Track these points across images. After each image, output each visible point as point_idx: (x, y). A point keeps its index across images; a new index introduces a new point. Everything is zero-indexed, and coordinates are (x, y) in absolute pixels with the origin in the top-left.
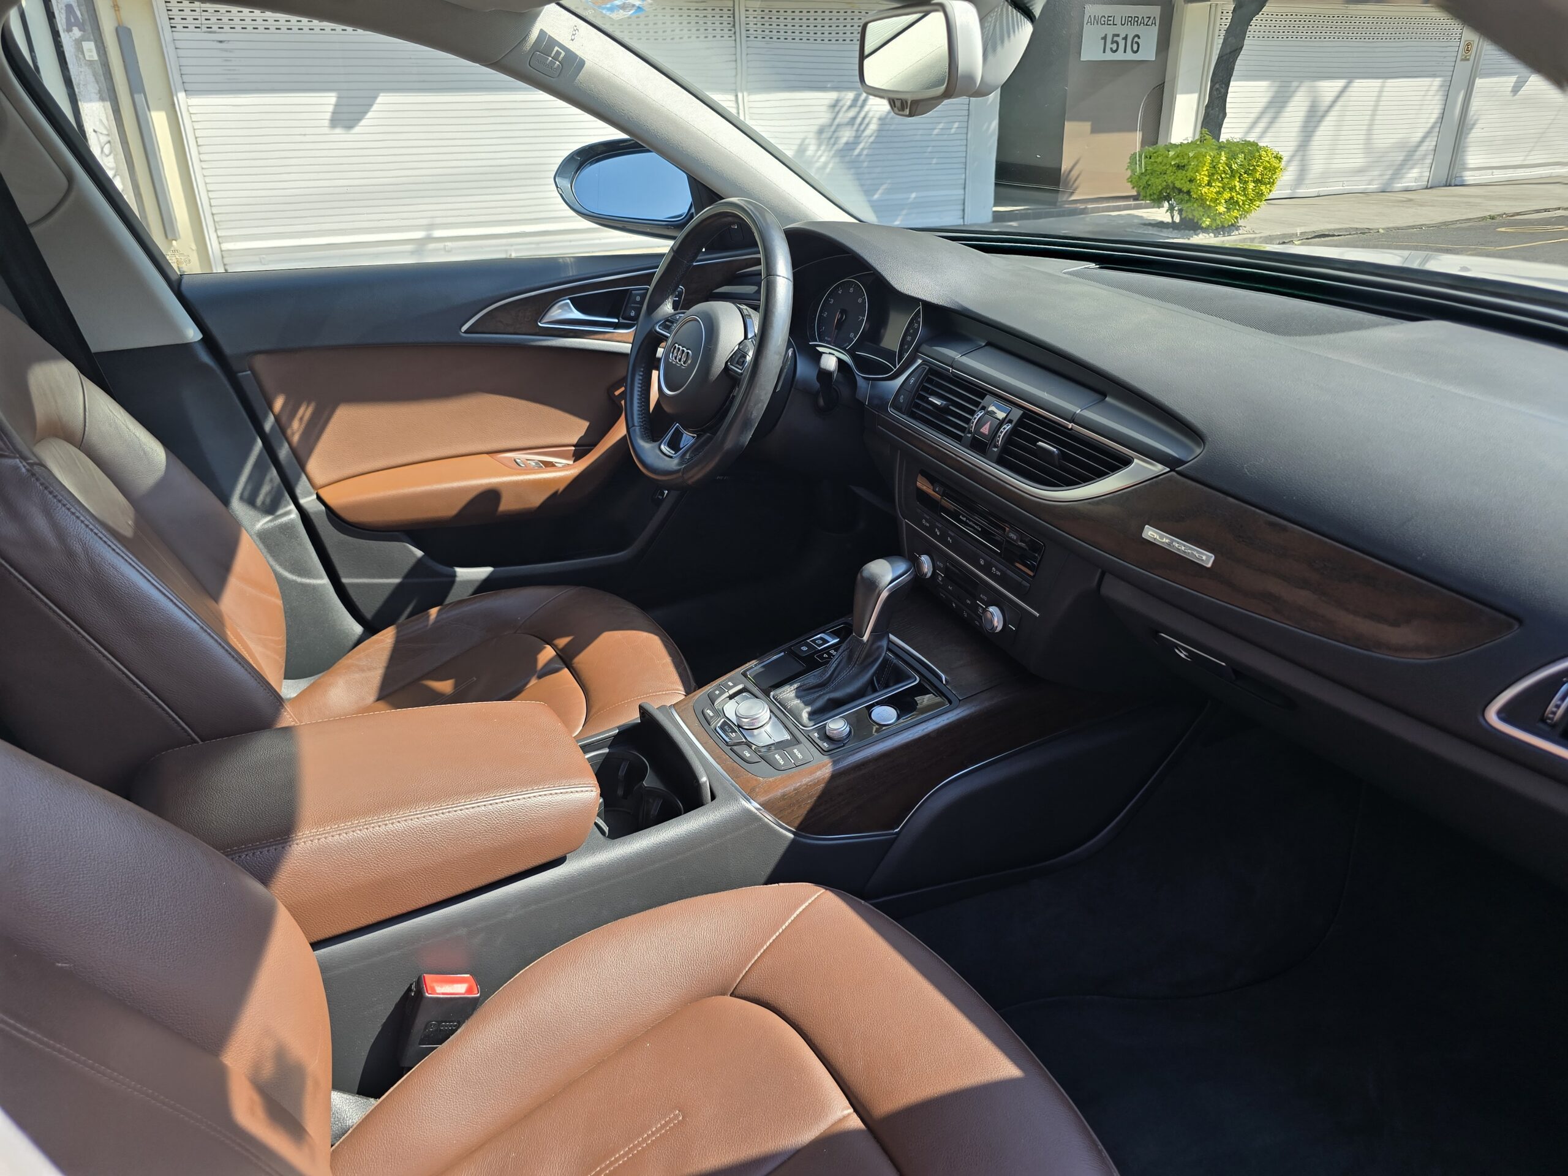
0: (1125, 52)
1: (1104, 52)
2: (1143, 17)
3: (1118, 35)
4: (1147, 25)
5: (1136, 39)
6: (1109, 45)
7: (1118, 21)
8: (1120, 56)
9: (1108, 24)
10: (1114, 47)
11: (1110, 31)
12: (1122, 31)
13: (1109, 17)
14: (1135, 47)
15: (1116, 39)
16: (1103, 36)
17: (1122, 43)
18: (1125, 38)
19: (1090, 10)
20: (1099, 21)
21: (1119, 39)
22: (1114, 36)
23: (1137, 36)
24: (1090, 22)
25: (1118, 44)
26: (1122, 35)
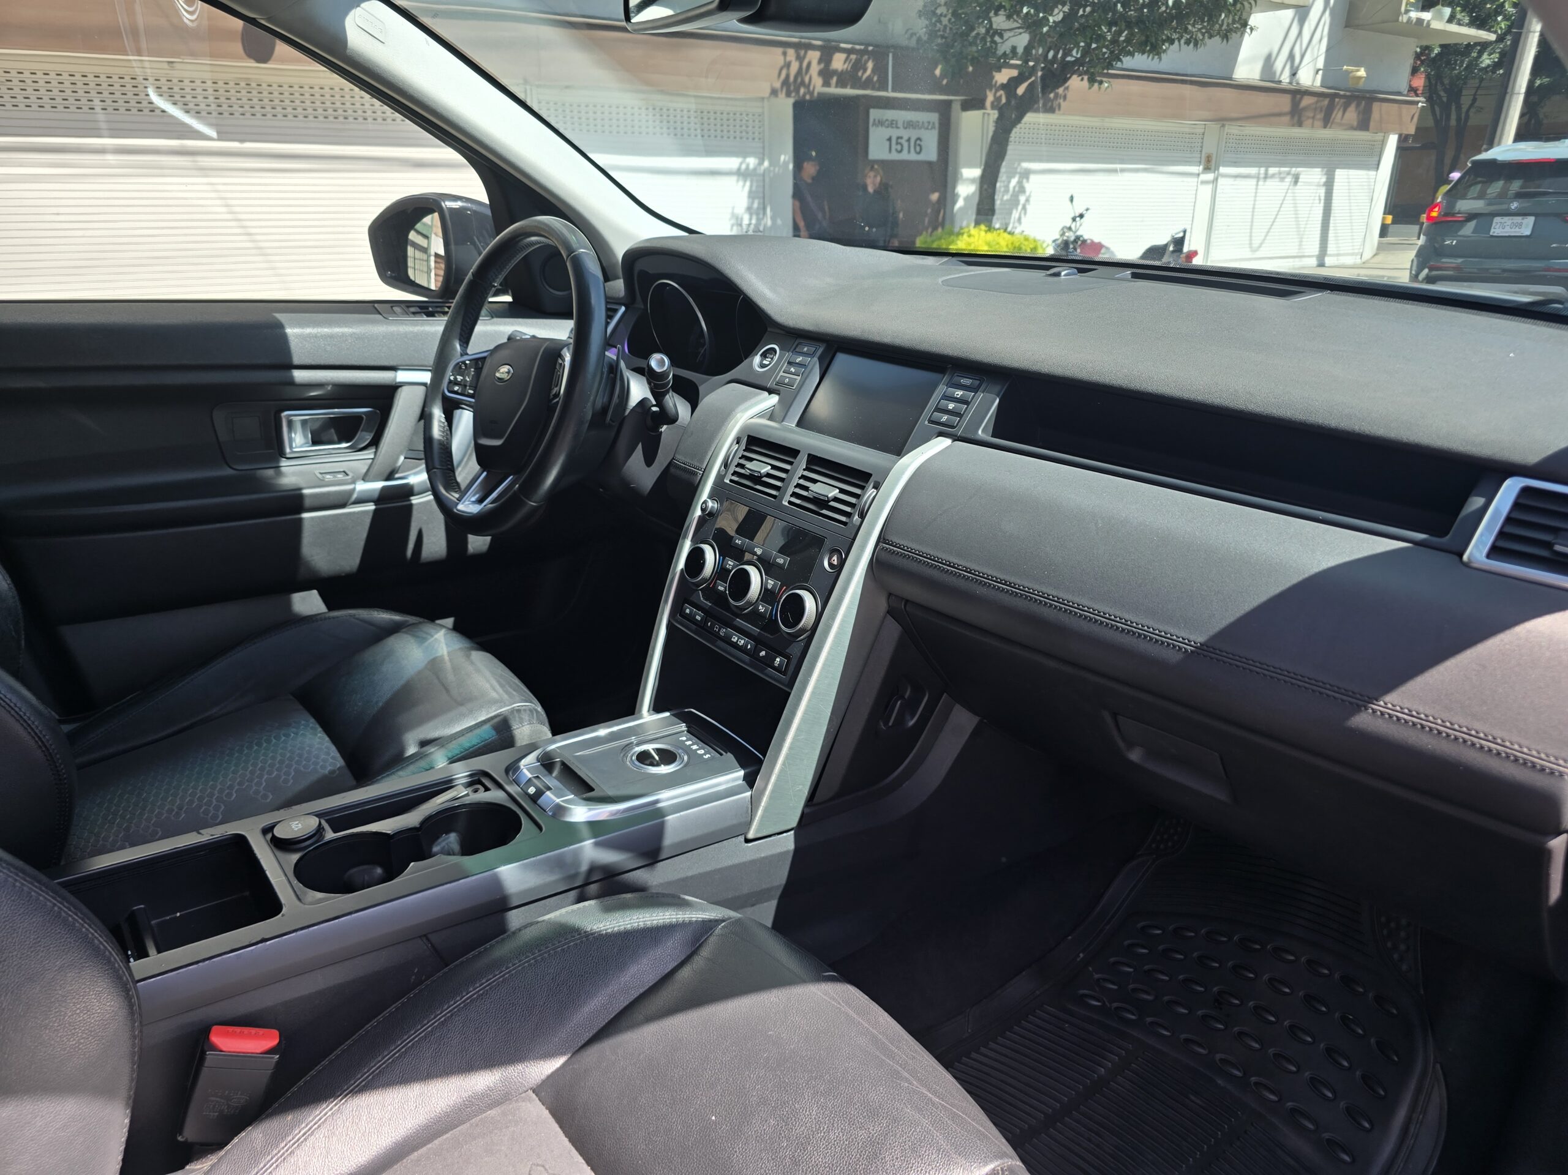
0: (909, 151)
1: (890, 151)
2: (923, 123)
3: (902, 138)
4: (927, 129)
5: (918, 142)
6: (894, 146)
7: (900, 124)
8: (904, 156)
9: (892, 127)
10: (899, 147)
11: (894, 133)
12: (905, 134)
13: (893, 120)
14: (918, 149)
15: (900, 141)
16: (888, 137)
17: (906, 145)
18: (909, 140)
19: (875, 114)
20: (880, 123)
21: (903, 141)
22: (898, 138)
23: (919, 139)
24: (874, 124)
25: (902, 146)
26: (906, 137)
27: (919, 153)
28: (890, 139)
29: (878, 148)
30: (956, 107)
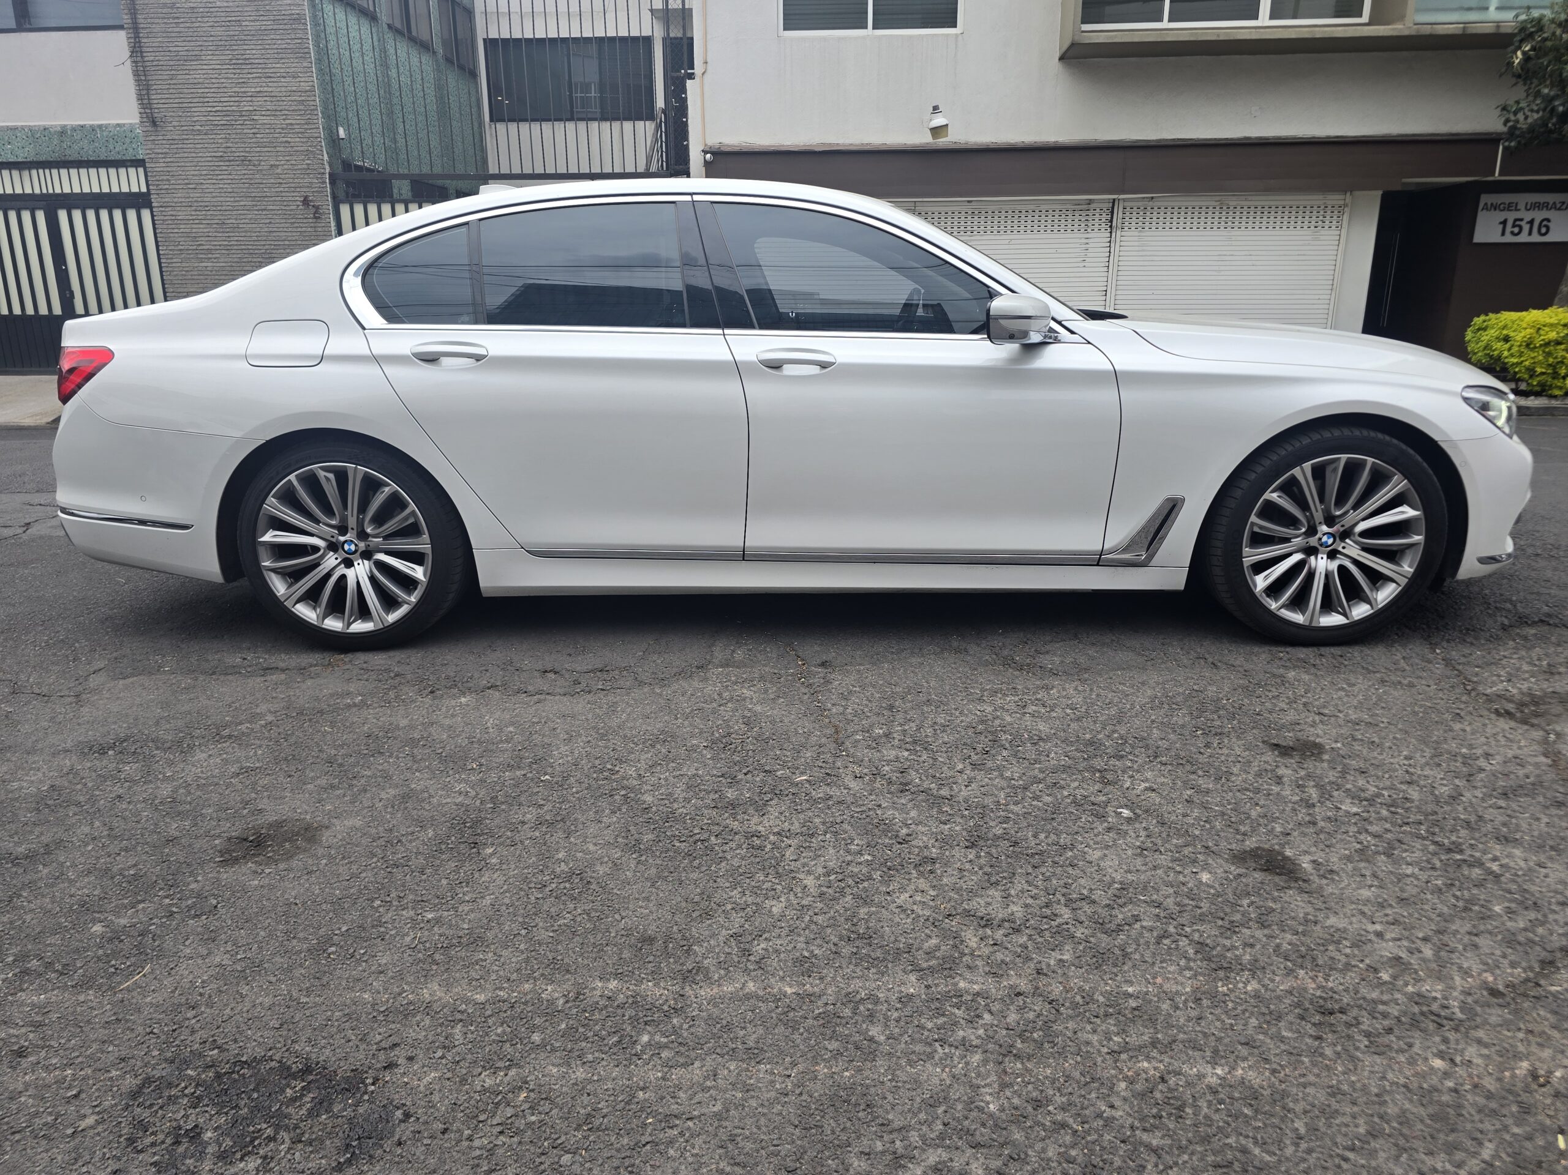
0: (1530, 233)
1: (1503, 234)
2: (1554, 203)
3: (1522, 220)
4: (1559, 209)
5: (1545, 223)
6: (1509, 229)
7: (1521, 206)
8: (1524, 238)
9: (1509, 210)
10: (1516, 230)
11: (1511, 216)
13: (1512, 204)
14: (1544, 230)
15: (1518, 223)
16: (1502, 220)
17: (1526, 228)
18: (1531, 222)
19: (1485, 199)
20: (1495, 207)
21: (1522, 223)
22: (1516, 220)
23: (1548, 220)
24: (1484, 209)
25: (1521, 228)
26: (1527, 219)
27: (1544, 234)
28: (1504, 222)
29: (1487, 232)
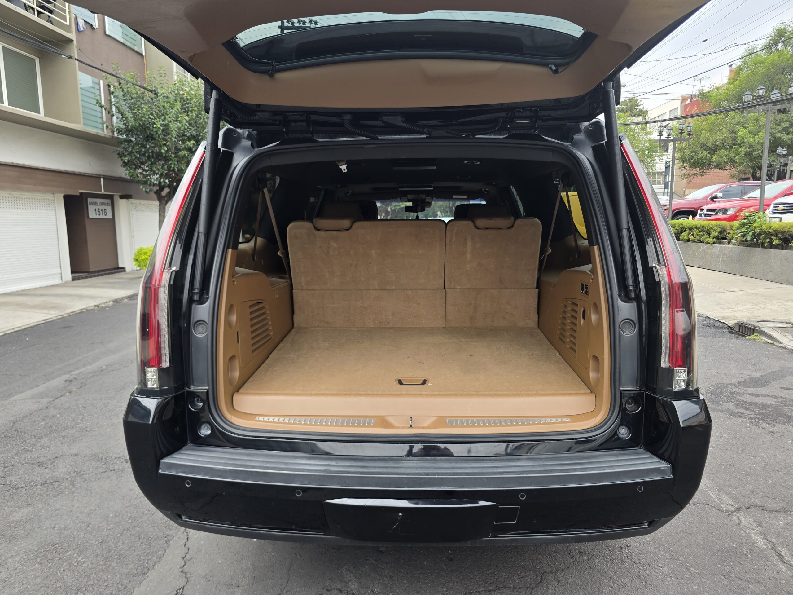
0: (103, 215)
2: (105, 203)
4: (107, 206)
5: (105, 211)
6: (97, 213)
7: (98, 204)
8: (101, 216)
9: (96, 205)
11: (97, 207)
12: (101, 207)
13: (96, 202)
19: (90, 200)
20: (93, 204)
21: (100, 210)
22: (98, 209)
24: (90, 204)
25: (100, 212)
26: (101, 209)
27: (106, 215)
28: (95, 210)
29: (92, 214)
30: (116, 198)
